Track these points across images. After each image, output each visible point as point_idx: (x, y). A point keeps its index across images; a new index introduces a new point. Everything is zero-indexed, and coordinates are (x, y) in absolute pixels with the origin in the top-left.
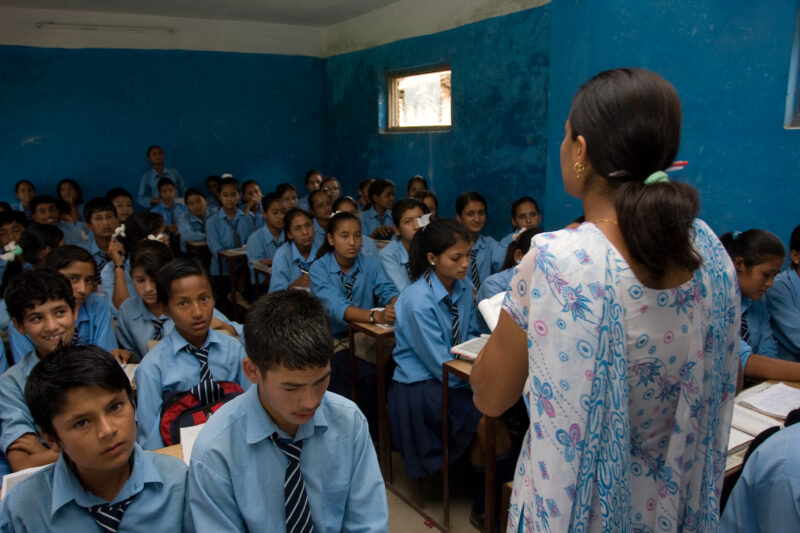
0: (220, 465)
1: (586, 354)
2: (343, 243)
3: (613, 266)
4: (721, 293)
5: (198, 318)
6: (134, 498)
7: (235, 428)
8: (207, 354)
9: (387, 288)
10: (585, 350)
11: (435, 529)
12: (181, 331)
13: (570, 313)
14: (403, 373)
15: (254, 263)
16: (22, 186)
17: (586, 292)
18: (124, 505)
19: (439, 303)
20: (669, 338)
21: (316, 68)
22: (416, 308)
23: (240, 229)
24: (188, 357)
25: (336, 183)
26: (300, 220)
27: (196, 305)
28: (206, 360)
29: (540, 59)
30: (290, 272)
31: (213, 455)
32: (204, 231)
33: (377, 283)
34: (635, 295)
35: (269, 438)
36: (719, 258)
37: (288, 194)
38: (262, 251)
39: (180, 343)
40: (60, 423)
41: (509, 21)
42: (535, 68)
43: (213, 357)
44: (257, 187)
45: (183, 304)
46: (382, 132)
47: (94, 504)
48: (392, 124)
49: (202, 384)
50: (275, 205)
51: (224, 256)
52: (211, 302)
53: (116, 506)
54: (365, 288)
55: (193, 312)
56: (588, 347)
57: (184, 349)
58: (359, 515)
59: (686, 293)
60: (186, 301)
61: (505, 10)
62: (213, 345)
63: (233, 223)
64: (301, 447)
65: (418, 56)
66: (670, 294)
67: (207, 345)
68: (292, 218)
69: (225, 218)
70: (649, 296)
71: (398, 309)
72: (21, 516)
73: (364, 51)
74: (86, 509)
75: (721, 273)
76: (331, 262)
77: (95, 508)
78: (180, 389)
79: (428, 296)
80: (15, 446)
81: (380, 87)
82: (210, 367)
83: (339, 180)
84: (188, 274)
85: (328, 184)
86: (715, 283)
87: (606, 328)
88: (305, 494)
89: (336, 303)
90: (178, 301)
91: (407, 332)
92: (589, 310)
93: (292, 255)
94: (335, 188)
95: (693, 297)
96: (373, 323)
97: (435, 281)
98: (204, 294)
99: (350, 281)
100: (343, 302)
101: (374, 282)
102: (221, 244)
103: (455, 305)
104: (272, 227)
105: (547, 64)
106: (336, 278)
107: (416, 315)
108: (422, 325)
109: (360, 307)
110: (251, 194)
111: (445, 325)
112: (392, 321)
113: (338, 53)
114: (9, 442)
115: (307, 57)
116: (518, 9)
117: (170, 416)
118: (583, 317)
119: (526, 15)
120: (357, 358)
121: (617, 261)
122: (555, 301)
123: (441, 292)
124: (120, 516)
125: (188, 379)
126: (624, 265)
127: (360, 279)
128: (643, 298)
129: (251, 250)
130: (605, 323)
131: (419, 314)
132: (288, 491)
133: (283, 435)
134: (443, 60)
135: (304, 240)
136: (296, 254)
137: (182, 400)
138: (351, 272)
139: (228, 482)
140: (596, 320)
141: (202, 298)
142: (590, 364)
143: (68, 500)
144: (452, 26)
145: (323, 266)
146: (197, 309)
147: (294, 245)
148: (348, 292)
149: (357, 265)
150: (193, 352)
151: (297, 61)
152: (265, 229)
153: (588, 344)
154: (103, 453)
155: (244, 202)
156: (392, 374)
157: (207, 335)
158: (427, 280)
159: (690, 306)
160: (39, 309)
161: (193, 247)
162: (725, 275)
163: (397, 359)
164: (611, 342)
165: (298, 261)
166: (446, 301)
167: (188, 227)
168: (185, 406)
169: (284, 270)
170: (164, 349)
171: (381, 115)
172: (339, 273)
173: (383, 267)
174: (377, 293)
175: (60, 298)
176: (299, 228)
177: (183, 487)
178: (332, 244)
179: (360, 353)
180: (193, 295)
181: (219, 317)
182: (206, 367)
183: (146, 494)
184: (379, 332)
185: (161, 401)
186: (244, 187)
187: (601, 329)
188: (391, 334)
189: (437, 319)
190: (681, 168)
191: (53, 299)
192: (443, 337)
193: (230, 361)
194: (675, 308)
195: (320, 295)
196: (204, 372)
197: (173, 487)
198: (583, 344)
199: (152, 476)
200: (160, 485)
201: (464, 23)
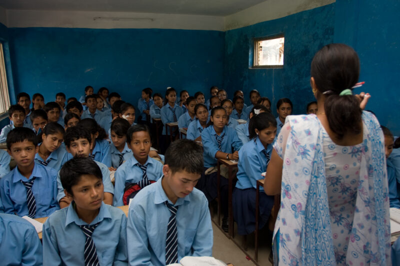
0: (142, 212)
1: (307, 173)
2: (218, 121)
3: (321, 135)
4: (378, 150)
5: (143, 150)
6: (99, 223)
7: (149, 197)
8: (146, 168)
9: (238, 144)
10: (306, 172)
11: (250, 261)
12: (135, 156)
13: (300, 156)
14: (240, 184)
15: (181, 129)
16: (90, 89)
17: (308, 148)
18: (95, 226)
19: (260, 153)
20: (346, 167)
21: (220, 37)
22: (249, 155)
23: (176, 113)
24: (138, 168)
25: (225, 93)
26: (201, 109)
27: (142, 144)
28: (145, 170)
29: (329, 31)
30: (196, 133)
31: (139, 207)
32: (160, 113)
33: (233, 141)
34: (331, 148)
35: (164, 203)
36: (378, 134)
37: (200, 96)
38: (185, 124)
39: (135, 162)
40: (75, 189)
41: (314, 12)
42: (327, 36)
43: (149, 169)
44: (187, 94)
45: (137, 143)
46: (250, 68)
47: (82, 224)
48: (255, 64)
49: (142, 181)
50: (192, 102)
51: (169, 126)
52: (149, 144)
53: (91, 226)
54: (227, 144)
55: (140, 147)
56: (308, 171)
57: (136, 165)
58: (200, 243)
59: (358, 149)
60: (138, 142)
61: (314, 6)
62: (149, 164)
63: (173, 110)
64: (177, 209)
65: (268, 31)
66: (349, 149)
67: (146, 164)
68: (198, 108)
69: (169, 107)
70: (338, 149)
71: (240, 154)
72: (54, 226)
73: (244, 28)
74: (79, 226)
75: (378, 141)
76: (212, 130)
77: (83, 226)
78: (133, 182)
79: (255, 149)
80: (63, 200)
81: (250, 46)
82: (147, 174)
83: (226, 92)
84: (140, 130)
85: (221, 93)
86: (374, 146)
87: (316, 162)
88: (176, 230)
89: (212, 149)
90: (135, 142)
91: (243, 165)
92: (309, 155)
93: (197, 125)
94: (224, 95)
95: (361, 151)
96: (229, 159)
97: (258, 142)
98: (146, 140)
99: (220, 139)
100: (215, 149)
101: (232, 141)
102: (168, 119)
103: (268, 154)
104: (190, 112)
105: (333, 34)
106: (214, 138)
107: (248, 158)
108: (251, 163)
109: (225, 152)
110: (184, 96)
111: (263, 164)
112: (237, 159)
113: (231, 29)
114: (60, 198)
115: (216, 31)
116: (319, 6)
117: (128, 193)
118: (306, 158)
119: (323, 8)
120: (221, 176)
121: (323, 133)
122: (294, 151)
123: (261, 148)
124: (93, 230)
125: (136, 178)
126: (327, 135)
127: (225, 138)
128: (335, 150)
129: (180, 123)
130: (316, 160)
131: (250, 157)
132: (169, 227)
133: (170, 202)
134: (280, 32)
135: (202, 118)
136: (199, 125)
137: (133, 187)
138: (221, 135)
139: (144, 220)
140: (312, 159)
141: (145, 141)
142: (308, 178)
143: (72, 222)
144: (286, 15)
145: (208, 131)
146: (142, 146)
147: (198, 121)
148: (219, 145)
149: (224, 132)
150: (140, 166)
151: (211, 33)
152: (187, 113)
153: (308, 169)
154: (91, 203)
155: (181, 101)
156: (235, 185)
157: (147, 159)
158: (255, 141)
159: (359, 155)
160: (76, 141)
161: (155, 121)
162: (380, 142)
163: (238, 177)
164: (318, 168)
165: (200, 128)
166: (263, 151)
167: (154, 111)
168: (134, 190)
169: (193, 133)
170: (128, 164)
171: (250, 60)
172: (215, 135)
173: (237, 134)
174: (233, 145)
175: (85, 138)
176: (200, 113)
177: (120, 221)
178: (212, 121)
179: (223, 174)
180: (141, 140)
181: (153, 151)
182: (145, 174)
183: (104, 222)
184: (230, 164)
185: (124, 187)
186: (181, 93)
187: (314, 162)
188: (236, 165)
189: (258, 160)
190: (361, 85)
191: (82, 138)
192: (261, 169)
193: (157, 172)
194: (351, 155)
195: (206, 145)
196: (144, 176)
197: (116, 221)
198: (306, 169)
199: (108, 215)
200: (110, 219)
201: (292, 14)
